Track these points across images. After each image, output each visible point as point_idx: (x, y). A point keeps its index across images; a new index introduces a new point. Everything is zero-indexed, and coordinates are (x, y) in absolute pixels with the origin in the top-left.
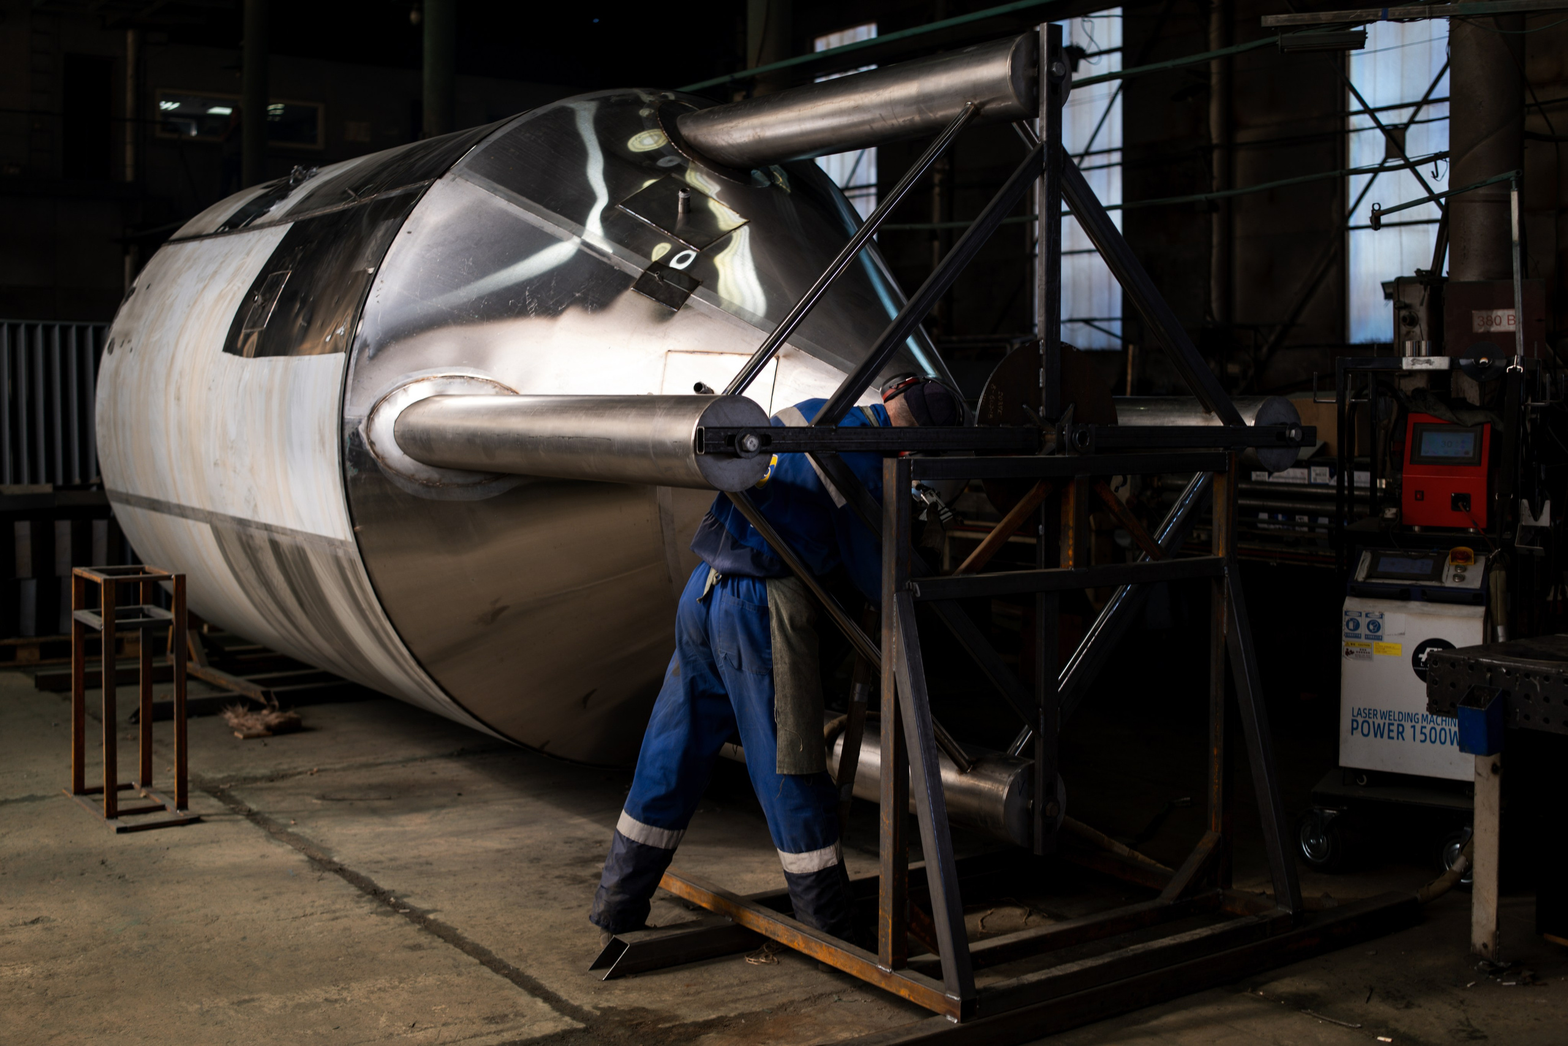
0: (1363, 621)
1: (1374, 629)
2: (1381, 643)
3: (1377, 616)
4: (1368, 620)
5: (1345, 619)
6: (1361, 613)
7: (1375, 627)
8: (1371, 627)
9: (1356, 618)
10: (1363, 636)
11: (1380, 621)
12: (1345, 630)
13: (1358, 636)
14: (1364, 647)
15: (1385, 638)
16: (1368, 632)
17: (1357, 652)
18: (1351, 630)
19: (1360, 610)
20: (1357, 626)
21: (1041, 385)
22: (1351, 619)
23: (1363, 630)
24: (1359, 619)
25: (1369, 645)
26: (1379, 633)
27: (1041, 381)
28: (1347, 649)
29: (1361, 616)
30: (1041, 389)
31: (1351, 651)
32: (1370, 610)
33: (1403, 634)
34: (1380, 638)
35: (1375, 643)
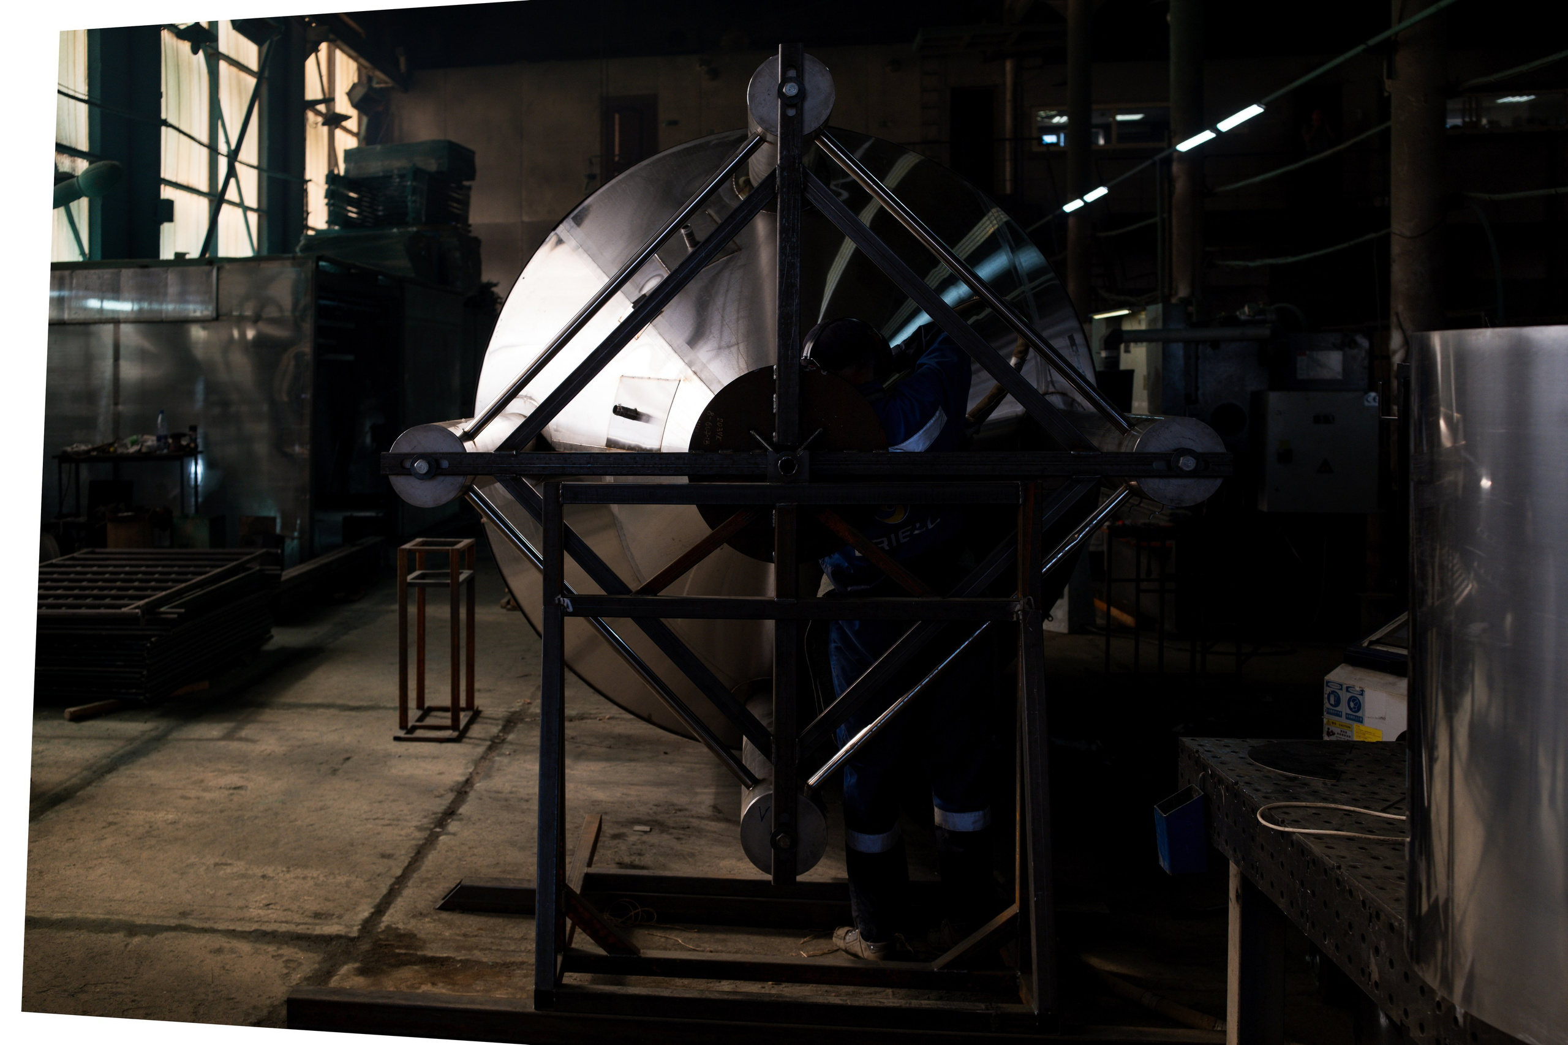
0: (1345, 696)
1: (1354, 708)
2: (1362, 727)
3: (1357, 691)
4: (1349, 695)
5: (1327, 690)
6: (1341, 685)
7: (1355, 704)
8: (1352, 705)
9: (1337, 691)
10: (1344, 715)
11: (1360, 697)
12: (1327, 705)
13: (1339, 714)
14: (1345, 729)
15: (1366, 720)
16: (1349, 712)
17: (1338, 734)
18: (1331, 705)
19: (1340, 681)
20: (1338, 702)
21: (775, 411)
22: (1333, 692)
23: (1344, 708)
24: (1339, 692)
25: (1349, 727)
26: (1359, 714)
27: (775, 406)
28: (1328, 729)
29: (1341, 689)
30: (775, 414)
31: (1332, 731)
32: (1350, 683)
33: (1383, 718)
34: (1360, 720)
35: (1355, 725)
